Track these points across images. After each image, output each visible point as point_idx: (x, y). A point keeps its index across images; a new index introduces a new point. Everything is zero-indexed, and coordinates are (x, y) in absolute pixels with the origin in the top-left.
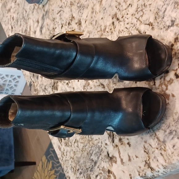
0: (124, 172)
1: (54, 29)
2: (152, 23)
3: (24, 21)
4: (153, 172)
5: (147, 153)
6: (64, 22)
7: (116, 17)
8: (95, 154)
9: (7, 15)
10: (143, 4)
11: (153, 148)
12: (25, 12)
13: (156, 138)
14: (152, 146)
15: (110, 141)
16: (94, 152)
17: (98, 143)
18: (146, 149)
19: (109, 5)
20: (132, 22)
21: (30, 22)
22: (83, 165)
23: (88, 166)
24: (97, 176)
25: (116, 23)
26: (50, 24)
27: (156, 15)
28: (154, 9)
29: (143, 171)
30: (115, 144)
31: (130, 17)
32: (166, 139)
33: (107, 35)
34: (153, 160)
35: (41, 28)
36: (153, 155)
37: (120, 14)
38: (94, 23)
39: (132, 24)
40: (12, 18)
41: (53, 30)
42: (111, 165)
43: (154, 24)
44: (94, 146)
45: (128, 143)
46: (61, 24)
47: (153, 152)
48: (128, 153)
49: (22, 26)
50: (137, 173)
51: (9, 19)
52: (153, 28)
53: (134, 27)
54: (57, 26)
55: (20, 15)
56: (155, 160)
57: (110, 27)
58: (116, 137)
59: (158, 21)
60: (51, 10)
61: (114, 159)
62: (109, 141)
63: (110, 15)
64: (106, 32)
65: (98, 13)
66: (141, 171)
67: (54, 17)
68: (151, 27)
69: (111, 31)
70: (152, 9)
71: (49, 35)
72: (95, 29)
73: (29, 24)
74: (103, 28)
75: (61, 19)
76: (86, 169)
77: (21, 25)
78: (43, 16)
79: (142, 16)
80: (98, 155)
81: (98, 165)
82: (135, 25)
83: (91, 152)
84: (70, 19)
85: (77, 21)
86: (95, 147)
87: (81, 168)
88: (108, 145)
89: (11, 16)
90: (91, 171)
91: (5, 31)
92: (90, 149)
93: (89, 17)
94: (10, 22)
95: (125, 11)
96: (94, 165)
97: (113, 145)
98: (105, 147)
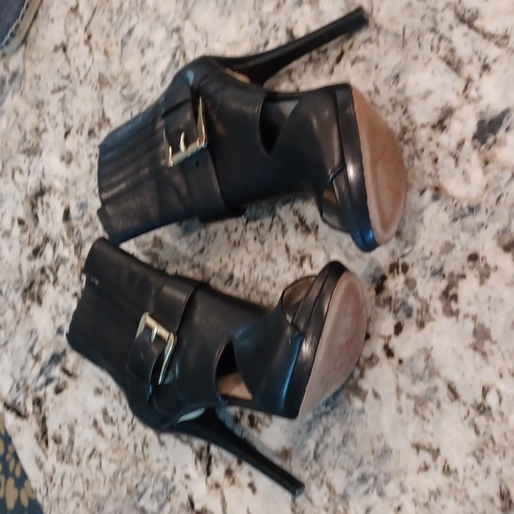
1: (37, 130)
6: (75, 124)
8: (152, 496)
11: (316, 507)
13: (324, 485)
14: (315, 502)
15: (200, 470)
17: (165, 469)
18: (296, 507)
26: (26, 114)
30: (212, 480)
32: (350, 491)
41: (35, 133)
44: (150, 474)
45: (251, 485)
46: (65, 125)
48: (248, 507)
54: (49, 126)
58: (218, 463)
62: (197, 469)
67: (40, 96)
71: (20, 144)
75: (64, 110)
80: (162, 501)
83: (141, 489)
84: (97, 120)
86: (154, 478)
88: (193, 480)
92: (136, 481)
97: (207, 484)
98: (183, 484)
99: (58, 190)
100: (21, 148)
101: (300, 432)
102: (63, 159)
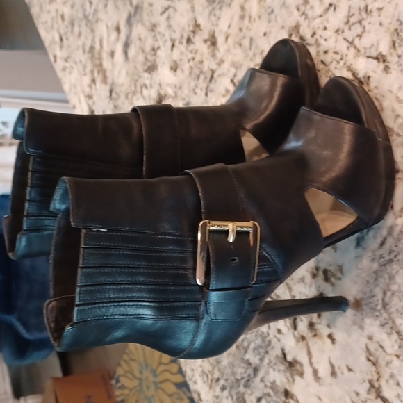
0: (320, 399)
1: (153, 49)
2: (386, 56)
3: (87, 25)
5: (374, 364)
6: (177, 36)
7: (298, 32)
8: (254, 349)
9: (49, 7)
10: (363, 6)
11: (388, 355)
12: (88, 5)
13: (394, 332)
14: (387, 350)
15: (288, 325)
16: (252, 346)
18: (370, 355)
19: (282, 3)
20: (337, 50)
21: (102, 29)
22: (228, 371)
23: (239, 374)
24: (259, 399)
26: (146, 38)
27: (395, 38)
28: (389, 20)
30: (299, 334)
31: (330, 37)
35: (126, 45)
36: (388, 371)
37: (308, 26)
38: (246, 43)
39: (336, 53)
40: (59, 17)
41: (153, 53)
42: (291, 380)
43: (389, 58)
45: (330, 336)
46: (171, 40)
47: (388, 364)
48: (330, 358)
49: (83, 37)
51: (53, 18)
52: (387, 69)
53: (342, 63)
54: (161, 44)
55: (77, 11)
56: (391, 382)
58: (302, 318)
59: (400, 53)
60: (146, 5)
61: (298, 367)
63: (283, 27)
65: (255, 20)
67: (154, 20)
68: (382, 66)
70: (386, 21)
71: (144, 64)
72: (249, 58)
73: (98, 33)
75: (170, 26)
76: (234, 380)
77: (80, 35)
78: (130, 17)
79: (360, 36)
80: (262, 354)
81: (261, 374)
82: (344, 56)
83: (245, 344)
84: (191, 28)
85: (206, 36)
86: (254, 334)
87: (224, 377)
88: (284, 334)
89: (57, 11)
90: (246, 386)
91: (47, 45)
93: (234, 30)
94: (56, 26)
95: (318, 20)
96: (252, 373)
97: (294, 336)
98: (277, 338)
99: (170, 96)
100: (145, 68)
101: (368, 282)
102: (172, 69)
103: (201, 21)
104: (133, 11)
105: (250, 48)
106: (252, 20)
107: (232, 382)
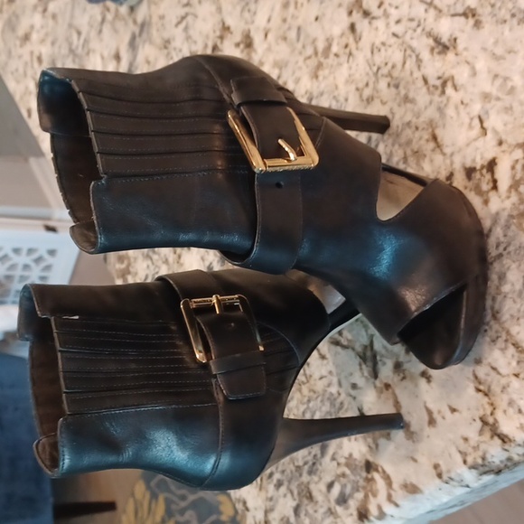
0: (415, 460)
2: (475, 9)
3: (74, 62)
4: (506, 447)
5: (486, 395)
7: (361, 6)
9: (20, 51)
11: (504, 376)
12: (75, 36)
14: (501, 371)
15: (366, 374)
16: (317, 415)
17: (329, 385)
18: (480, 383)
20: (412, 15)
21: (94, 62)
23: (300, 459)
24: (330, 486)
25: (363, 25)
29: (476, 448)
30: (381, 382)
31: (402, 4)
33: (335, 63)
34: (505, 412)
36: (505, 398)
38: (292, 35)
39: (411, 20)
40: (35, 60)
42: (373, 446)
43: (480, 11)
44: (315, 396)
45: (424, 374)
47: (504, 389)
48: (425, 403)
50: (459, 459)
51: (26, 63)
52: (478, 24)
53: (419, 30)
55: (60, 47)
56: (511, 411)
57: (344, 41)
58: (385, 360)
60: (155, 19)
62: (363, 374)
63: (340, 5)
64: (332, 56)
65: (302, 5)
66: (470, 450)
67: (166, 35)
68: (471, 21)
69: (347, 51)
72: (296, 52)
74: (321, 45)
75: (188, 38)
76: (293, 469)
78: (133, 38)
81: (331, 451)
82: (422, 21)
84: (218, 33)
85: (238, 37)
86: (319, 399)
88: (360, 388)
89: (32, 53)
90: (310, 473)
91: (17, 98)
92: (302, 408)
93: (276, 21)
94: (30, 72)
96: (319, 452)
97: (375, 387)
98: (351, 396)
103: (230, 22)
104: (137, 30)
105: (298, 40)
106: (299, 5)
107: (292, 472)
